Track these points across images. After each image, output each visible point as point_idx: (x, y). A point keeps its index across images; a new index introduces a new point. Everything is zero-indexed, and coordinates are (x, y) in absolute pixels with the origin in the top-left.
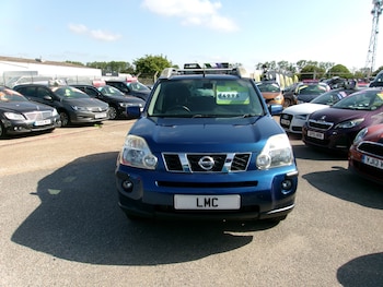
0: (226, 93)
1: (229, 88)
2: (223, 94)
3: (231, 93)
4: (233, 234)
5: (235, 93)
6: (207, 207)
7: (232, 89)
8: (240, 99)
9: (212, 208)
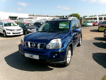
0: (62, 25)
1: (63, 23)
2: (61, 25)
3: (64, 25)
4: (50, 67)
5: (65, 25)
6: (31, 58)
7: (64, 24)
8: (66, 27)
9: (32, 58)
